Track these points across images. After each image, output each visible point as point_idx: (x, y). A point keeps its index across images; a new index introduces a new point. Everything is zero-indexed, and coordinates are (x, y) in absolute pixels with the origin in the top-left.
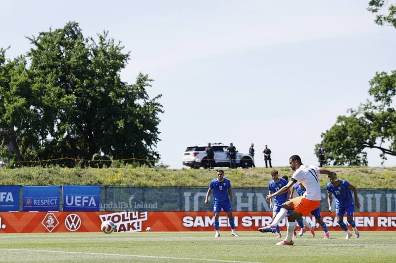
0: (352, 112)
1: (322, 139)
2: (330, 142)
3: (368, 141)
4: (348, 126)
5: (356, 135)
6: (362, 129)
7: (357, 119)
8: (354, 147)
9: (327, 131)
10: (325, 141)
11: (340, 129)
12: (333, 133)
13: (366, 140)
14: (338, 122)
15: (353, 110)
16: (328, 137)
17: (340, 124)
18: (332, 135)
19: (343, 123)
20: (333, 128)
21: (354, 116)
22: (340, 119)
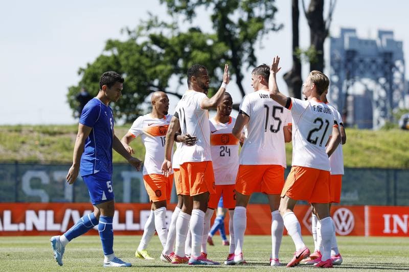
0: (129, 32)
1: (80, 78)
2: (92, 84)
3: (156, 82)
4: (122, 57)
5: (136, 71)
6: (145, 61)
7: (138, 46)
8: (133, 93)
9: (89, 65)
10: (84, 81)
11: (110, 62)
12: (99, 68)
13: (153, 80)
14: (107, 49)
15: (131, 29)
16: (89, 73)
17: (109, 54)
18: (97, 71)
19: (116, 52)
20: (98, 60)
21: (134, 39)
22: (111, 44)
